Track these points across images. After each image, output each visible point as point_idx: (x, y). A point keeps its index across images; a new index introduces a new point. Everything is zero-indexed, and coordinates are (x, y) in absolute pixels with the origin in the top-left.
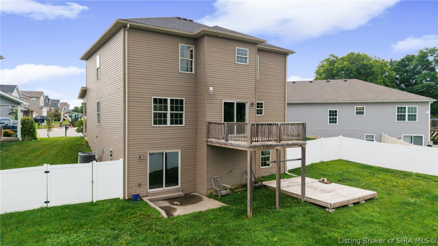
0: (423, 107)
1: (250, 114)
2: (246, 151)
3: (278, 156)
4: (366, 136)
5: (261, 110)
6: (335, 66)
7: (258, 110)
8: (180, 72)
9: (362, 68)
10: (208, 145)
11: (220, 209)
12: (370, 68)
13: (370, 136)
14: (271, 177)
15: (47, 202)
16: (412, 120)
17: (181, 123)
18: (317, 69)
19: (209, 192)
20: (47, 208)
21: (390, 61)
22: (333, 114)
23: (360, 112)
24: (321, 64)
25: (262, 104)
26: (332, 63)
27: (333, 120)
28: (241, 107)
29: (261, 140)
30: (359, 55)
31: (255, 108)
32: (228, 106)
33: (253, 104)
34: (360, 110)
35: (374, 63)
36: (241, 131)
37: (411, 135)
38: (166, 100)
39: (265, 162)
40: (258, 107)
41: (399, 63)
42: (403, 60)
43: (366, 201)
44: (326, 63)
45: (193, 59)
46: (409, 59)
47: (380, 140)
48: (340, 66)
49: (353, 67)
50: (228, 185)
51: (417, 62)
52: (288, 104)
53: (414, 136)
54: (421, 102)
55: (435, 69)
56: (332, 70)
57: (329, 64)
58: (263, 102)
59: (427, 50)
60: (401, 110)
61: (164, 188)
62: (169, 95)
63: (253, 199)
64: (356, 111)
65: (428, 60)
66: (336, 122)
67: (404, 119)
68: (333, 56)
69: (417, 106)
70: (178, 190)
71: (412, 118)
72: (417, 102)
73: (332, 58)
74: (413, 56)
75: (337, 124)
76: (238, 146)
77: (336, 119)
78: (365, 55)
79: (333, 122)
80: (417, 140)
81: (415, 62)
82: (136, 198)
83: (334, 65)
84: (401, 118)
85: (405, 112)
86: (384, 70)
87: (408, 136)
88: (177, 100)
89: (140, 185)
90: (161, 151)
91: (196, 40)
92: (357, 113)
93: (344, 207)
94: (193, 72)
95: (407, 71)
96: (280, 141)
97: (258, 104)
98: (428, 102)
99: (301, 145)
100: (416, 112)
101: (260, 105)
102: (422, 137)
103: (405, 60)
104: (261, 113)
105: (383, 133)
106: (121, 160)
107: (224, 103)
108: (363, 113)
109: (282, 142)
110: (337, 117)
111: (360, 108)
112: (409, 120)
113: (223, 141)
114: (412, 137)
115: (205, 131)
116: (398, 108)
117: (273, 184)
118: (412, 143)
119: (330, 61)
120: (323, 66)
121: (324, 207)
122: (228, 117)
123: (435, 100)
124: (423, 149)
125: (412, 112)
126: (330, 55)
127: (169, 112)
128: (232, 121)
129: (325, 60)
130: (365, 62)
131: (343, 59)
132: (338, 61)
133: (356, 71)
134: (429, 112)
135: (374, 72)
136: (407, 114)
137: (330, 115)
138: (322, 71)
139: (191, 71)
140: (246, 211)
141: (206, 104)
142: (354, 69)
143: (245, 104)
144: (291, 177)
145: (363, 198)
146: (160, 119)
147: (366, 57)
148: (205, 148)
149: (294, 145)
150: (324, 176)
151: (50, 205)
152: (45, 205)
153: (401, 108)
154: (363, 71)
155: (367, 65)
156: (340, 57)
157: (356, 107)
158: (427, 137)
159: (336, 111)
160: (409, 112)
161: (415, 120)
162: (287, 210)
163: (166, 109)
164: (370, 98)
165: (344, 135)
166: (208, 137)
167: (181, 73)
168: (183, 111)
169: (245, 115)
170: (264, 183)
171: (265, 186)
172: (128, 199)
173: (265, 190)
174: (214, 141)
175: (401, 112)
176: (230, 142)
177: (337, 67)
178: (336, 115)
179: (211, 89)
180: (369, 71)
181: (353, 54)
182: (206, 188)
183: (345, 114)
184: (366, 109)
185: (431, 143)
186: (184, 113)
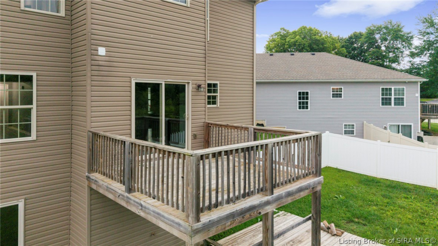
0: (412, 88)
4: (345, 125)
5: (215, 97)
6: (287, 40)
7: (209, 97)
8: (22, 8)
9: (314, 44)
10: (90, 189)
12: (323, 44)
13: (349, 125)
16: (399, 104)
18: (267, 43)
22: (303, 96)
23: (337, 94)
24: (271, 38)
25: (215, 85)
26: (283, 37)
27: (303, 105)
29: (226, 197)
30: (311, 30)
31: (204, 94)
33: (199, 86)
34: (337, 91)
35: (326, 38)
37: (398, 124)
40: (209, 91)
41: (347, 40)
42: (351, 38)
44: (276, 36)
46: (357, 36)
47: (361, 135)
48: (292, 40)
49: (306, 42)
51: (365, 40)
53: (402, 125)
54: (409, 82)
55: (381, 47)
56: (284, 44)
57: (281, 38)
58: (218, 82)
59: (375, 27)
60: (386, 92)
64: (332, 93)
65: (375, 38)
66: (307, 108)
67: (390, 104)
68: (284, 30)
69: (405, 87)
71: (400, 102)
72: (405, 82)
73: (283, 33)
74: (361, 34)
75: (309, 109)
76: (159, 217)
77: (307, 103)
78: (316, 30)
79: (303, 108)
80: (406, 131)
81: (363, 39)
83: (285, 39)
84: (386, 102)
85: (390, 94)
86: (335, 47)
87: (394, 125)
92: (334, 96)
94: (62, 13)
95: (354, 49)
96: (273, 186)
97: (209, 85)
98: (416, 82)
99: (313, 188)
100: (403, 94)
101: (212, 87)
102: (411, 126)
103: (354, 37)
104: (214, 103)
105: (365, 122)
107: (137, 84)
108: (340, 96)
109: (277, 192)
110: (309, 101)
111: (337, 89)
112: (395, 104)
113: (121, 190)
114: (399, 126)
115: (85, 153)
116: (383, 89)
118: (399, 133)
119: (281, 35)
120: (274, 41)
123: (425, 80)
125: (399, 94)
126: (281, 29)
129: (276, 34)
130: (317, 37)
131: (294, 33)
132: (290, 35)
133: (308, 46)
134: (418, 95)
135: (326, 47)
136: (393, 97)
137: (300, 98)
138: (273, 45)
139: (57, 10)
141: (89, 88)
142: (307, 44)
143: (185, 85)
147: (317, 33)
149: (300, 192)
153: (386, 89)
154: (315, 46)
155: (319, 40)
156: (291, 31)
157: (332, 87)
158: (417, 131)
159: (307, 93)
160: (395, 94)
161: (403, 104)
164: (348, 76)
166: (91, 170)
167: (23, 12)
168: (31, 103)
174: (103, 183)
175: (386, 95)
176: (137, 196)
177: (289, 42)
178: (307, 98)
179: (102, 51)
181: (305, 28)
183: (319, 97)
184: (345, 91)
185: (422, 134)
186: (34, 107)
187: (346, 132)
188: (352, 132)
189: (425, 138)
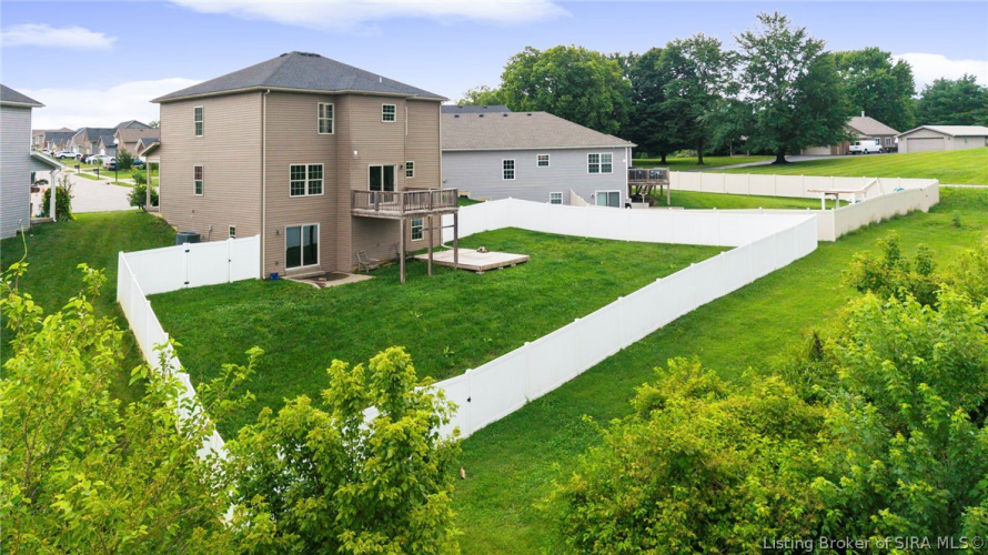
0: (620, 154)
1: (398, 179)
2: (398, 221)
3: (430, 223)
4: (552, 194)
5: (411, 172)
6: (534, 68)
7: (407, 172)
8: (319, 133)
9: (577, 74)
10: (353, 216)
11: (370, 280)
12: (589, 75)
13: (556, 194)
14: (424, 251)
15: (187, 283)
16: (606, 171)
17: (320, 192)
18: (505, 71)
19: (355, 268)
20: (187, 289)
21: (627, 56)
22: (509, 165)
23: (544, 162)
24: (511, 62)
25: (412, 164)
26: (529, 62)
27: (509, 175)
28: (389, 170)
29: (413, 208)
30: (571, 51)
31: (405, 170)
32: (375, 171)
33: (401, 165)
34: (544, 159)
36: (389, 199)
37: (606, 191)
38: (304, 167)
39: (417, 234)
40: (408, 168)
41: (640, 62)
43: (517, 264)
44: (519, 60)
45: (333, 119)
46: (654, 56)
47: (568, 202)
48: (542, 69)
49: (563, 73)
50: (375, 259)
52: (444, 152)
54: (616, 148)
56: (529, 75)
57: (525, 64)
58: (413, 161)
60: (593, 158)
61: (302, 267)
62: (307, 161)
63: (406, 270)
64: (538, 161)
66: (513, 177)
67: (598, 171)
68: (531, 50)
69: (612, 153)
70: (317, 269)
71: (607, 168)
72: (612, 148)
73: (529, 54)
74: (660, 51)
75: (515, 179)
76: (390, 215)
77: (513, 172)
79: (509, 177)
80: (612, 200)
82: (274, 277)
83: (531, 67)
84: (593, 169)
85: (598, 161)
87: (602, 194)
88: (315, 166)
89: (277, 263)
90: (299, 225)
91: (336, 98)
92: (540, 164)
93: (493, 269)
94: (333, 133)
96: (432, 208)
97: (408, 164)
98: (624, 148)
99: (452, 212)
100: (611, 161)
101: (410, 166)
102: (618, 193)
104: (411, 175)
105: (572, 191)
106: (258, 236)
107: (370, 167)
108: (547, 164)
109: (435, 210)
110: (515, 170)
111: (544, 156)
112: (603, 171)
113: (373, 211)
114: (607, 193)
115: (349, 201)
116: (590, 156)
117: (425, 256)
119: (525, 58)
120: (515, 68)
121: (474, 271)
122: (375, 185)
123: (635, 145)
124: (621, 211)
125: (606, 161)
126: (526, 48)
127: (307, 180)
128: (379, 189)
129: (518, 57)
130: (581, 63)
131: (546, 55)
132: (539, 59)
134: (626, 161)
135: (595, 80)
136: (600, 164)
137: (505, 167)
138: (513, 76)
139: (330, 131)
140: (399, 279)
141: (351, 170)
143: (393, 167)
144: (447, 249)
145: (514, 261)
146: (297, 189)
148: (349, 220)
149: (445, 212)
150: (483, 245)
151: (189, 286)
152: (185, 286)
153: (594, 155)
154: (577, 79)
155: (584, 69)
157: (538, 155)
158: (624, 197)
159: (513, 162)
160: (602, 161)
161: (610, 171)
162: (440, 276)
163: (304, 177)
164: (556, 143)
165: (513, 197)
166: (353, 208)
168: (322, 178)
169: (392, 181)
170: (416, 257)
171: (417, 260)
172: (266, 279)
173: (417, 263)
174: (360, 211)
175: (594, 161)
176: (380, 211)
177: (536, 71)
178: (513, 167)
179: (356, 153)
180: (586, 78)
181: (561, 48)
182: (350, 264)
183: (525, 166)
184: (552, 159)
185: (630, 201)
186: (323, 180)
187: (553, 202)
188: (559, 202)
189: (633, 204)
